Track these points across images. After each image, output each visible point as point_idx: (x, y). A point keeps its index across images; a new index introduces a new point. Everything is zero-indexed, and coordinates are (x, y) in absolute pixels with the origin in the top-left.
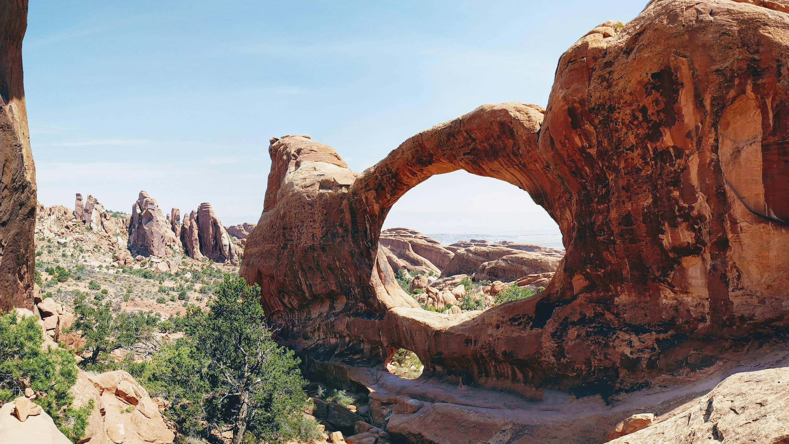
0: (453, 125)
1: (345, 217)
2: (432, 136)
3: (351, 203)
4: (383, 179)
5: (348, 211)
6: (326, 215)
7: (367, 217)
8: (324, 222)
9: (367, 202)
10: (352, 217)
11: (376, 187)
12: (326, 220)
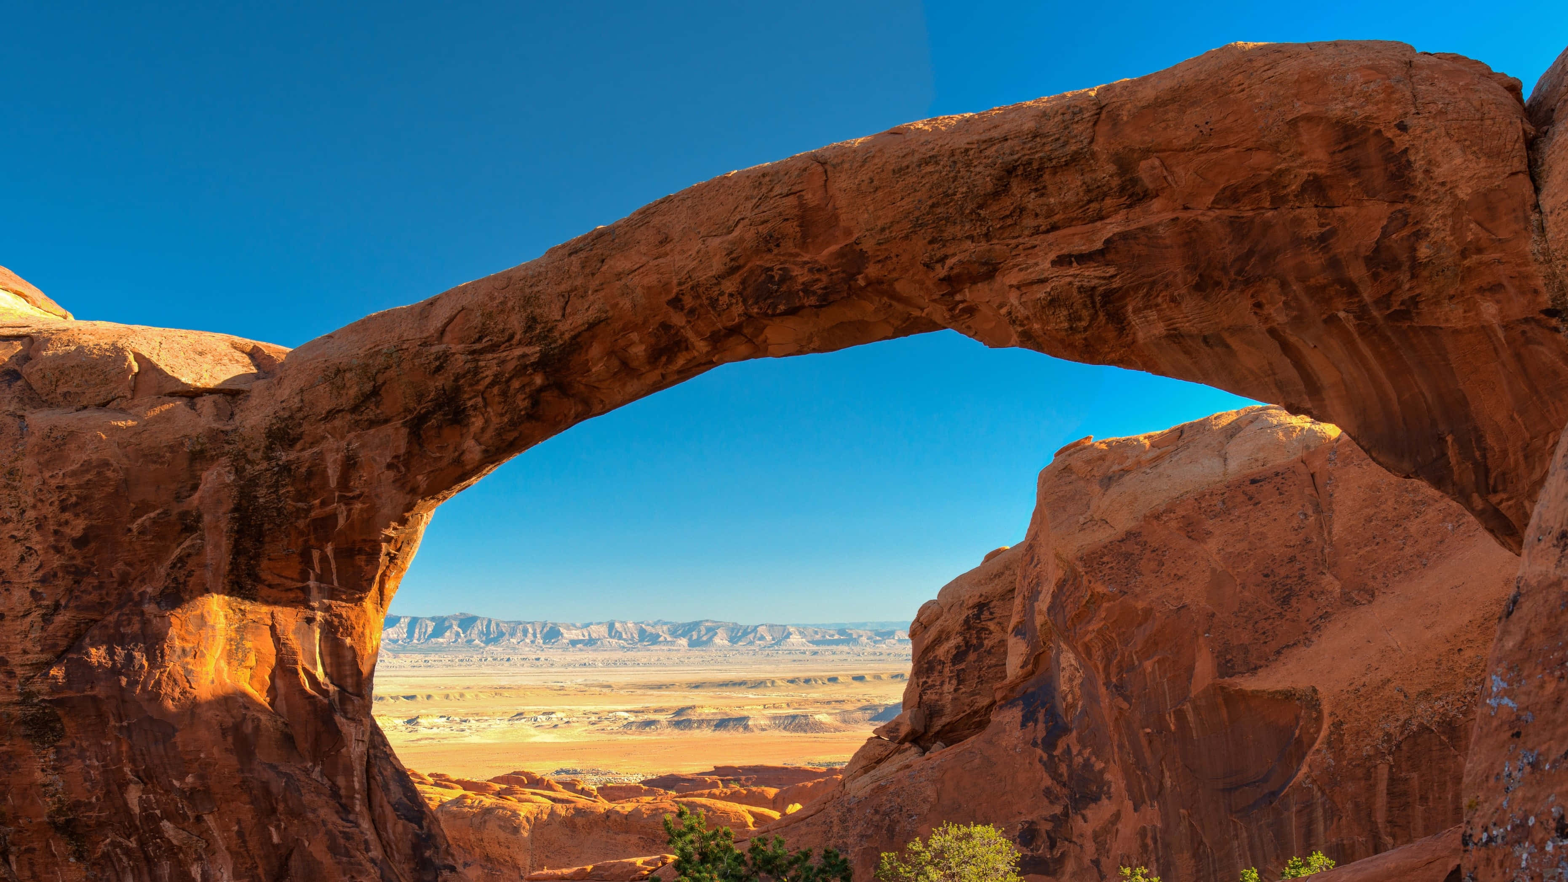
0: (1051, 127)
1: (200, 551)
2: (901, 171)
3: (253, 482)
4: (476, 371)
5: (224, 525)
6: (80, 542)
7: (324, 559)
8: (63, 582)
9: (344, 482)
10: (237, 551)
11: (421, 409)
12: (78, 574)
